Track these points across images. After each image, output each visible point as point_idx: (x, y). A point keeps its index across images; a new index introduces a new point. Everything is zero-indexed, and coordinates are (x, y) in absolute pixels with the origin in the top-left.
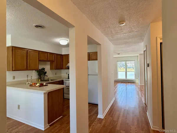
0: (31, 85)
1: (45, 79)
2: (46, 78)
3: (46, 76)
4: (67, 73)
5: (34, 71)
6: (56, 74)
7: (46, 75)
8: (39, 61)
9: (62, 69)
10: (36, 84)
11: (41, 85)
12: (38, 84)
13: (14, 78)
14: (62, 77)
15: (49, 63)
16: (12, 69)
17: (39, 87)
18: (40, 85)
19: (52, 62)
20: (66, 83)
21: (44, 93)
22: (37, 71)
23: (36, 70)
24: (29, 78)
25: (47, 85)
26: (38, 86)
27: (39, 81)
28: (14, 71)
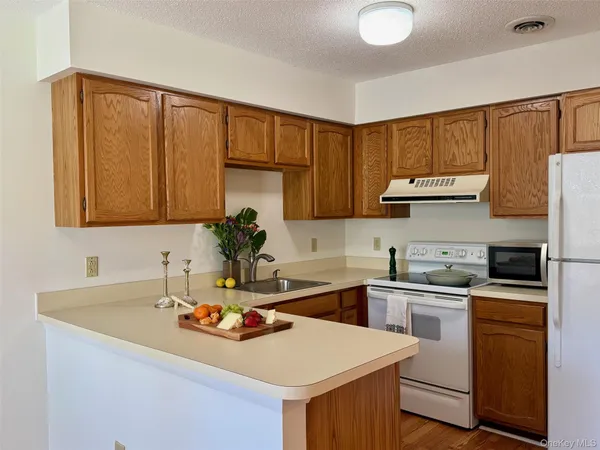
0: (187, 321)
1: (259, 278)
2: (264, 270)
3: (264, 256)
4: (377, 244)
5: (199, 226)
6: (314, 248)
7: (261, 252)
8: (227, 165)
9: (352, 215)
10: (215, 316)
11: (253, 326)
12: (232, 320)
13: (93, 266)
14: (349, 265)
15: (276, 179)
16: (83, 216)
17: (243, 338)
18: (244, 325)
19: (293, 173)
20: (384, 310)
21: (286, 403)
22: (217, 225)
23: (207, 222)
24: (176, 270)
25: (288, 326)
26: (233, 329)
27: (225, 287)
28: (91, 224)
